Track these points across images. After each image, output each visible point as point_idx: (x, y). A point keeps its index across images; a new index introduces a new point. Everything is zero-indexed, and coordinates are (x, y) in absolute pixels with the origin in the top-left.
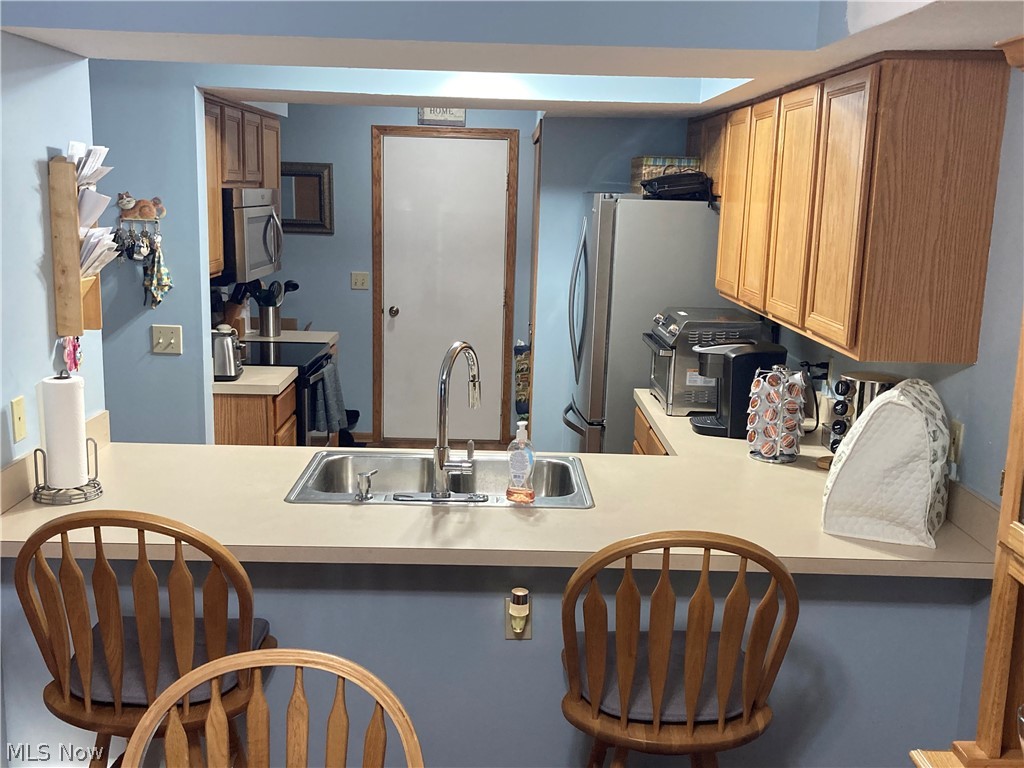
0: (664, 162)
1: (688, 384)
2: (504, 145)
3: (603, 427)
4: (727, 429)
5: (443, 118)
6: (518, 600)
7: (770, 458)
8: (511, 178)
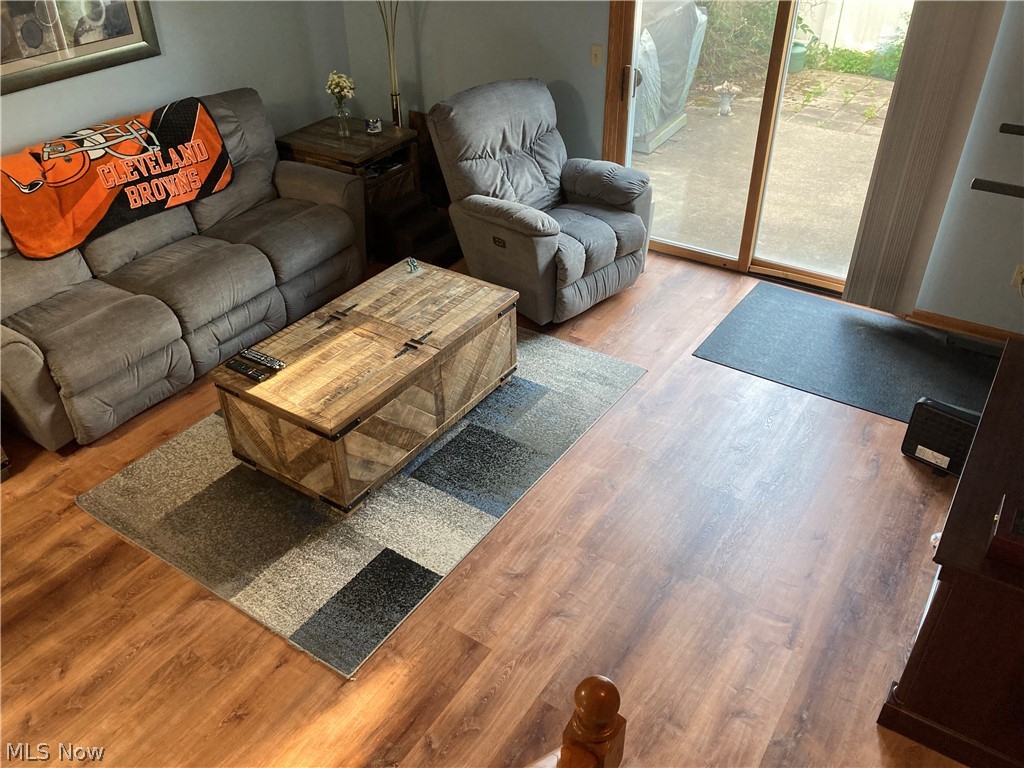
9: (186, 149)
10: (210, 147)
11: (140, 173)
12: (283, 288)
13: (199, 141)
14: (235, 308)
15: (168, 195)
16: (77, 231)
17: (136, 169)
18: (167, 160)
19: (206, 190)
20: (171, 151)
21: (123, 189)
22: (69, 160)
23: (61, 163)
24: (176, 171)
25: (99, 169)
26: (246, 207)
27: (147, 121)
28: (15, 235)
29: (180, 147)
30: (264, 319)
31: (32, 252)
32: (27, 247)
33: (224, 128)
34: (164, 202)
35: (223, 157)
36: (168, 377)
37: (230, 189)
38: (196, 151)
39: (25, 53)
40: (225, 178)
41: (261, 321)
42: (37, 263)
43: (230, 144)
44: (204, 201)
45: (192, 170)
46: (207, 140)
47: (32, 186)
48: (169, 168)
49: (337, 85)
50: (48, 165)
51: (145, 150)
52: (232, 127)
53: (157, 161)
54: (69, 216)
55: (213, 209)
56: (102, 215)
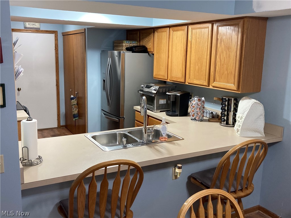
0: (129, 42)
1: (160, 103)
2: (53, 36)
3: (124, 118)
4: (178, 114)
5: (33, 27)
6: (179, 168)
7: (199, 120)
8: (56, 46)
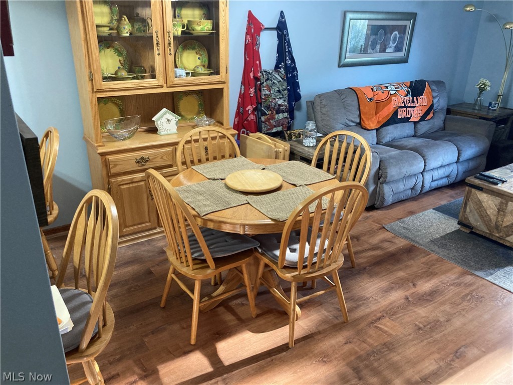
9: (421, 99)
10: (429, 101)
11: (405, 104)
12: (458, 164)
13: (426, 97)
14: (441, 167)
15: (411, 116)
16: (378, 122)
17: (404, 102)
18: (413, 102)
19: (423, 118)
20: (415, 98)
21: (398, 109)
22: (383, 93)
23: (380, 93)
24: (414, 107)
25: (393, 98)
26: (435, 130)
27: (408, 85)
28: (363, 117)
29: (418, 97)
30: (448, 177)
31: (365, 126)
32: (364, 123)
33: (435, 94)
34: (410, 118)
35: (432, 106)
36: (412, 189)
37: (432, 120)
38: (423, 101)
39: (369, 51)
40: (431, 115)
41: (446, 177)
42: (365, 131)
43: (435, 101)
44: (421, 123)
45: (420, 108)
46: (428, 97)
47: (371, 99)
48: (412, 105)
49: (484, 84)
50: (376, 93)
51: (407, 95)
52: (437, 94)
53: (410, 101)
54: (378, 115)
55: (424, 127)
56: (389, 118)
